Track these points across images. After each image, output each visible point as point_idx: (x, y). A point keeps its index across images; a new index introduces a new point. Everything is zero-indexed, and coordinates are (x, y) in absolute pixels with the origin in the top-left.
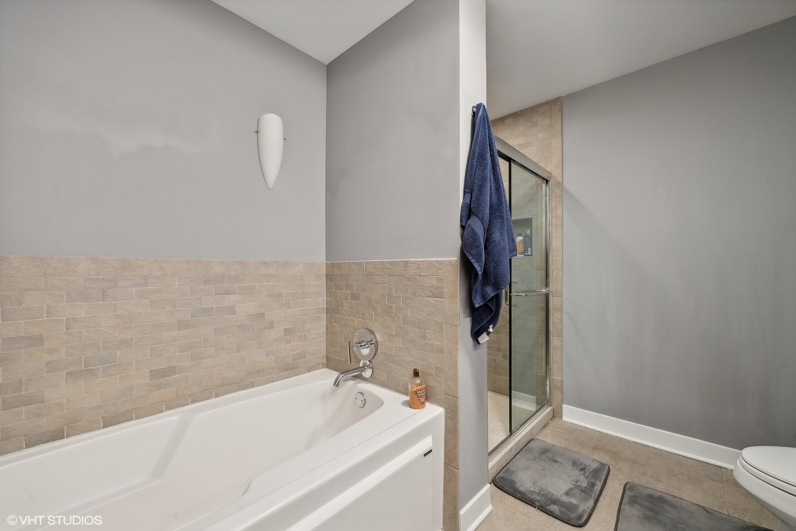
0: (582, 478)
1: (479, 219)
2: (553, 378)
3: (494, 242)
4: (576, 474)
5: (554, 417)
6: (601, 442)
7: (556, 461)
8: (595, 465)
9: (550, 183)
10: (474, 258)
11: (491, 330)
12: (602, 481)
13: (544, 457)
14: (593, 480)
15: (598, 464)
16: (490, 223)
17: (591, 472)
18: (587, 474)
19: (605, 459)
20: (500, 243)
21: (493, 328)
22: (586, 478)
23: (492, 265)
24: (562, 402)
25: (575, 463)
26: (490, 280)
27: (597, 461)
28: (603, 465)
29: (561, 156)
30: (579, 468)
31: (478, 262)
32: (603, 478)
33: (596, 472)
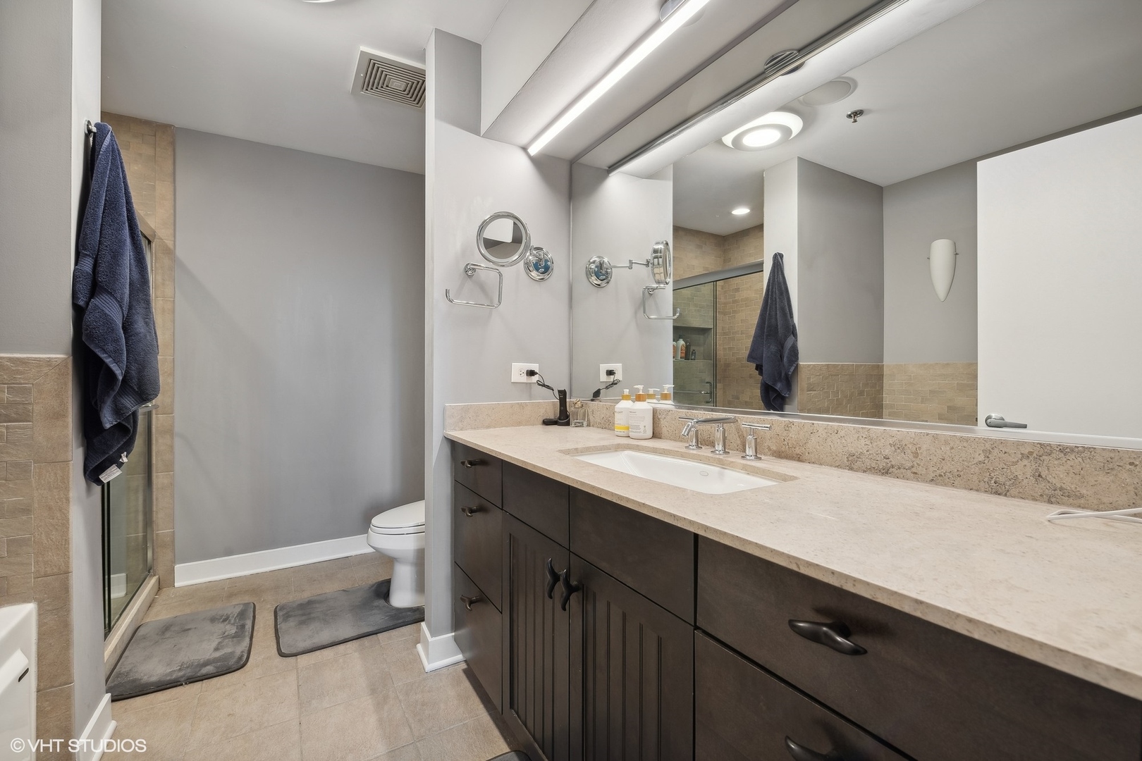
0: (228, 627)
1: (116, 299)
2: (157, 535)
3: (137, 334)
4: (220, 628)
5: (159, 589)
6: (233, 588)
7: (189, 629)
8: (238, 610)
9: (153, 245)
10: (110, 356)
11: (125, 460)
12: (252, 618)
13: (168, 635)
14: (242, 622)
15: (242, 606)
16: (130, 307)
17: (237, 616)
18: (232, 621)
19: (247, 599)
20: (145, 336)
21: (127, 456)
22: (233, 624)
23: (134, 368)
24: (174, 562)
25: (213, 620)
26: (132, 387)
27: (240, 604)
28: (246, 605)
29: (173, 212)
30: (221, 620)
31: (117, 362)
32: (252, 615)
33: (242, 615)
